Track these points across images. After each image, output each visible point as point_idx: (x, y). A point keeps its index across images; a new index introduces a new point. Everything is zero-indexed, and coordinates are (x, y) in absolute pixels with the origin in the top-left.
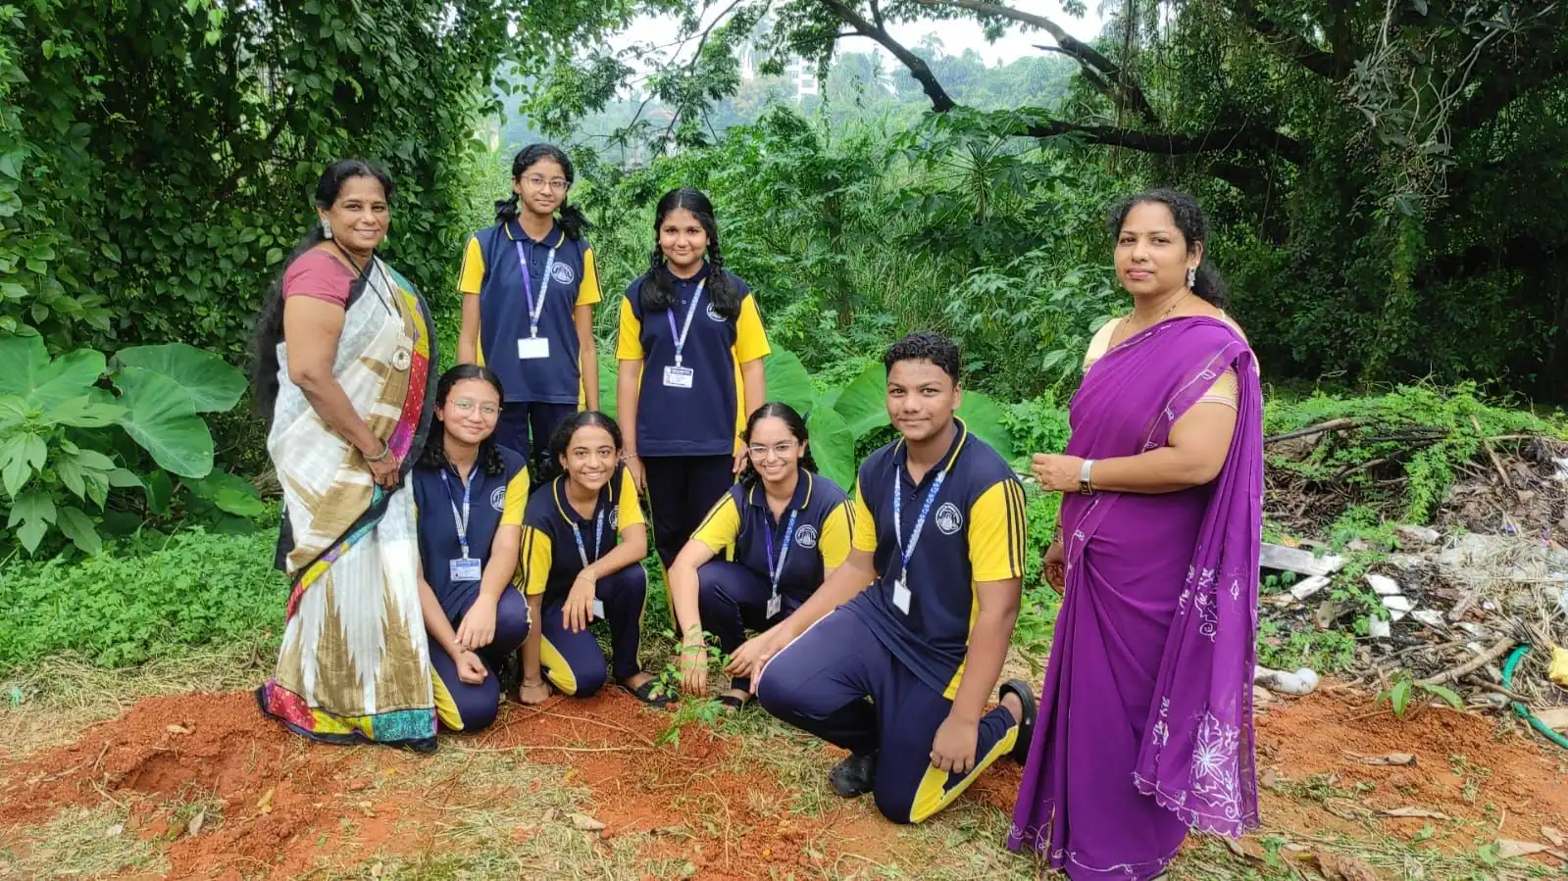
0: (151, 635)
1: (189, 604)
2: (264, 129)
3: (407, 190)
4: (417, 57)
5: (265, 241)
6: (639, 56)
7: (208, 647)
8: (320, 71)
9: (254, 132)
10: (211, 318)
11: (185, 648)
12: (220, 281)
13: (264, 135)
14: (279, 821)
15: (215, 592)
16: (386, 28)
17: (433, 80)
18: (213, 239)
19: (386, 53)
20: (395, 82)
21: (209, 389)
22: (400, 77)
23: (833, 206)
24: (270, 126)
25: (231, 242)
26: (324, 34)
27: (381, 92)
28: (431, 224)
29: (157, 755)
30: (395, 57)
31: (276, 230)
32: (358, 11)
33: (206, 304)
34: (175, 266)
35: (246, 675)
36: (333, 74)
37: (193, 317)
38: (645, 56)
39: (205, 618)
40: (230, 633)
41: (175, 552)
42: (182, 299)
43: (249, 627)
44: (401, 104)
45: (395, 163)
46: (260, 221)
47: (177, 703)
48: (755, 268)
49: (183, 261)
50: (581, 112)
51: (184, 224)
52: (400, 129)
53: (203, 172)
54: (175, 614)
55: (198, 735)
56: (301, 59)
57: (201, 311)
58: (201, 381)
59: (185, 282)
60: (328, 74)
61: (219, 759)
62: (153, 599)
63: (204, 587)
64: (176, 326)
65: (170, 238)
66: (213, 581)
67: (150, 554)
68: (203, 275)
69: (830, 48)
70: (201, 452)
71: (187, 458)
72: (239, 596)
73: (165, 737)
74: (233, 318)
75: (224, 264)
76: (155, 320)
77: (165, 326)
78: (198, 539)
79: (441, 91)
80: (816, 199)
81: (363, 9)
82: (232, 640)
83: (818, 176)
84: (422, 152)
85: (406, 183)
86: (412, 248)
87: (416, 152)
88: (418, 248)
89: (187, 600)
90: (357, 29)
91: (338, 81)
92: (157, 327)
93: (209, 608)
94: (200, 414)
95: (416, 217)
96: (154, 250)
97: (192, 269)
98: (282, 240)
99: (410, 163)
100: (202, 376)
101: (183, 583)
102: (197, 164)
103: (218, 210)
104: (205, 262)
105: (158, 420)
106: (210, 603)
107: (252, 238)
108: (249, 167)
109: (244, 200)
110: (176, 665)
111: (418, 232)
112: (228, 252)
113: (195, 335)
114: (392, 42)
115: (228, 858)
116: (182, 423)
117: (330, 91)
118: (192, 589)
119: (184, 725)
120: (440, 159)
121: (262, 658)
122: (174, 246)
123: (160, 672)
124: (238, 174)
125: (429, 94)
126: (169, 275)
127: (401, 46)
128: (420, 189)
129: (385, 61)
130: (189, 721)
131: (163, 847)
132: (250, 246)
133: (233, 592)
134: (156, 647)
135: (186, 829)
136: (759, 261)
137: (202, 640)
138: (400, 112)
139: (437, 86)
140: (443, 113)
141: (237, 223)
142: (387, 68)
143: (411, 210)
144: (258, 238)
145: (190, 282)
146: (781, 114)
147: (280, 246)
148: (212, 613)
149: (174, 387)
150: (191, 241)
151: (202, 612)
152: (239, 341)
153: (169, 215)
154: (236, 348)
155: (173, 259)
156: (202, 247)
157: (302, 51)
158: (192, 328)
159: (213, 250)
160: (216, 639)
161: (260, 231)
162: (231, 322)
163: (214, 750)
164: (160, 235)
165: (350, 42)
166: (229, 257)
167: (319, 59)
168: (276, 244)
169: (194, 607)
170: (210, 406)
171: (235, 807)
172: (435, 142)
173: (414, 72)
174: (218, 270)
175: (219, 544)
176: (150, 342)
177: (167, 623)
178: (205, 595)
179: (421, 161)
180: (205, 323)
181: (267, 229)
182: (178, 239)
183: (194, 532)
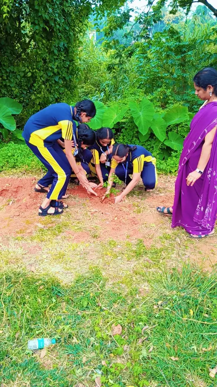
0: (3, 165)
1: (11, 159)
2: (27, 40)
3: (62, 56)
4: (64, 19)
5: (27, 70)
6: (133, 11)
7: (15, 169)
8: (39, 25)
9: (25, 41)
10: (16, 91)
11: (10, 169)
12: (18, 82)
13: (27, 42)
14: (27, 204)
15: (16, 157)
16: (55, 12)
17: (69, 24)
18: (15, 70)
19: (56, 18)
20: (58, 26)
21: (14, 108)
22: (59, 25)
23: (184, 59)
24: (29, 39)
25: (20, 71)
26: (40, 14)
27: (54, 29)
28: (69, 65)
29: (4, 190)
30: (58, 19)
31: (30, 68)
32: (48, 7)
33: (15, 87)
34: (7, 77)
35: (22, 175)
36: (42, 25)
37: (12, 91)
38: (134, 11)
39: (14, 162)
40: (19, 166)
41: (8, 147)
42: (9, 86)
43: (23, 165)
44: (60, 32)
45: (58, 48)
46: (26, 65)
47: (8, 180)
48: (159, 77)
49: (9, 76)
50: (116, 29)
51: (9, 66)
52: (59, 39)
53: (13, 52)
54: (8, 161)
55: (12, 187)
56: (34, 22)
57: (13, 89)
58: (12, 107)
59: (10, 81)
60: (41, 25)
61: (16, 192)
62: (3, 158)
63: (14, 156)
64: (9, 92)
65: (6, 70)
66: (15, 154)
67: (2, 148)
68: (14, 79)
69: (190, 5)
70: (13, 125)
71: (10, 126)
72: (21, 158)
73: (5, 186)
74: (21, 91)
75: (18, 77)
76: (3, 91)
77: (6, 93)
78: (12, 144)
79: (71, 27)
80: (179, 57)
81: (50, 7)
82: (20, 168)
83: (180, 50)
84: (65, 45)
85: (62, 54)
86: (64, 72)
87: (64, 45)
88: (66, 72)
89: (10, 158)
90: (48, 12)
91: (43, 27)
92: (4, 93)
93: (15, 160)
94: (13, 115)
95: (65, 64)
96: (3, 73)
97: (11, 78)
98: (31, 70)
99: (62, 48)
100: (12, 105)
101: (9, 154)
102: (11, 50)
103: (17, 62)
104: (14, 76)
105: (4, 116)
106: (15, 159)
107: (25, 70)
108: (24, 50)
109: (23, 59)
110: (8, 172)
111: (65, 67)
112: (19, 73)
113: (13, 95)
114: (57, 15)
115: (17, 210)
116: (9, 117)
117: (41, 30)
118: (11, 156)
119: (9, 184)
120: (70, 47)
121: (26, 172)
122: (7, 72)
123: (5, 173)
124: (22, 53)
125: (67, 28)
126: (6, 80)
127: (59, 15)
128: (65, 55)
129: (55, 20)
130: (10, 183)
131: (5, 207)
132: (24, 72)
133: (20, 157)
134: (4, 168)
135: (9, 204)
136: (160, 75)
137: (14, 167)
138: (59, 34)
139: (70, 26)
140: (71, 34)
141: (21, 66)
142: (56, 23)
143: (63, 62)
144: (26, 70)
145: (11, 81)
146: (171, 29)
147: (31, 72)
148: (15, 161)
149: (7, 108)
150: (10, 71)
151: (13, 161)
152: (23, 97)
153: (5, 64)
154: (22, 99)
155: (7, 76)
156: (13, 72)
157: (35, 19)
158: (12, 93)
159: (16, 73)
160: (16, 167)
161: (26, 68)
162: (21, 92)
163: (15, 190)
164: (4, 69)
165: (46, 16)
166: (19, 75)
167: (38, 21)
168: (30, 71)
169: (12, 160)
170: (15, 113)
171: (19, 200)
172: (69, 42)
173: (63, 23)
174: (17, 78)
175: (17, 146)
176: (3, 97)
177: (6, 163)
178: (14, 157)
179: (65, 48)
180: (15, 92)
181: (28, 67)
182: (8, 71)
183: (12, 143)
